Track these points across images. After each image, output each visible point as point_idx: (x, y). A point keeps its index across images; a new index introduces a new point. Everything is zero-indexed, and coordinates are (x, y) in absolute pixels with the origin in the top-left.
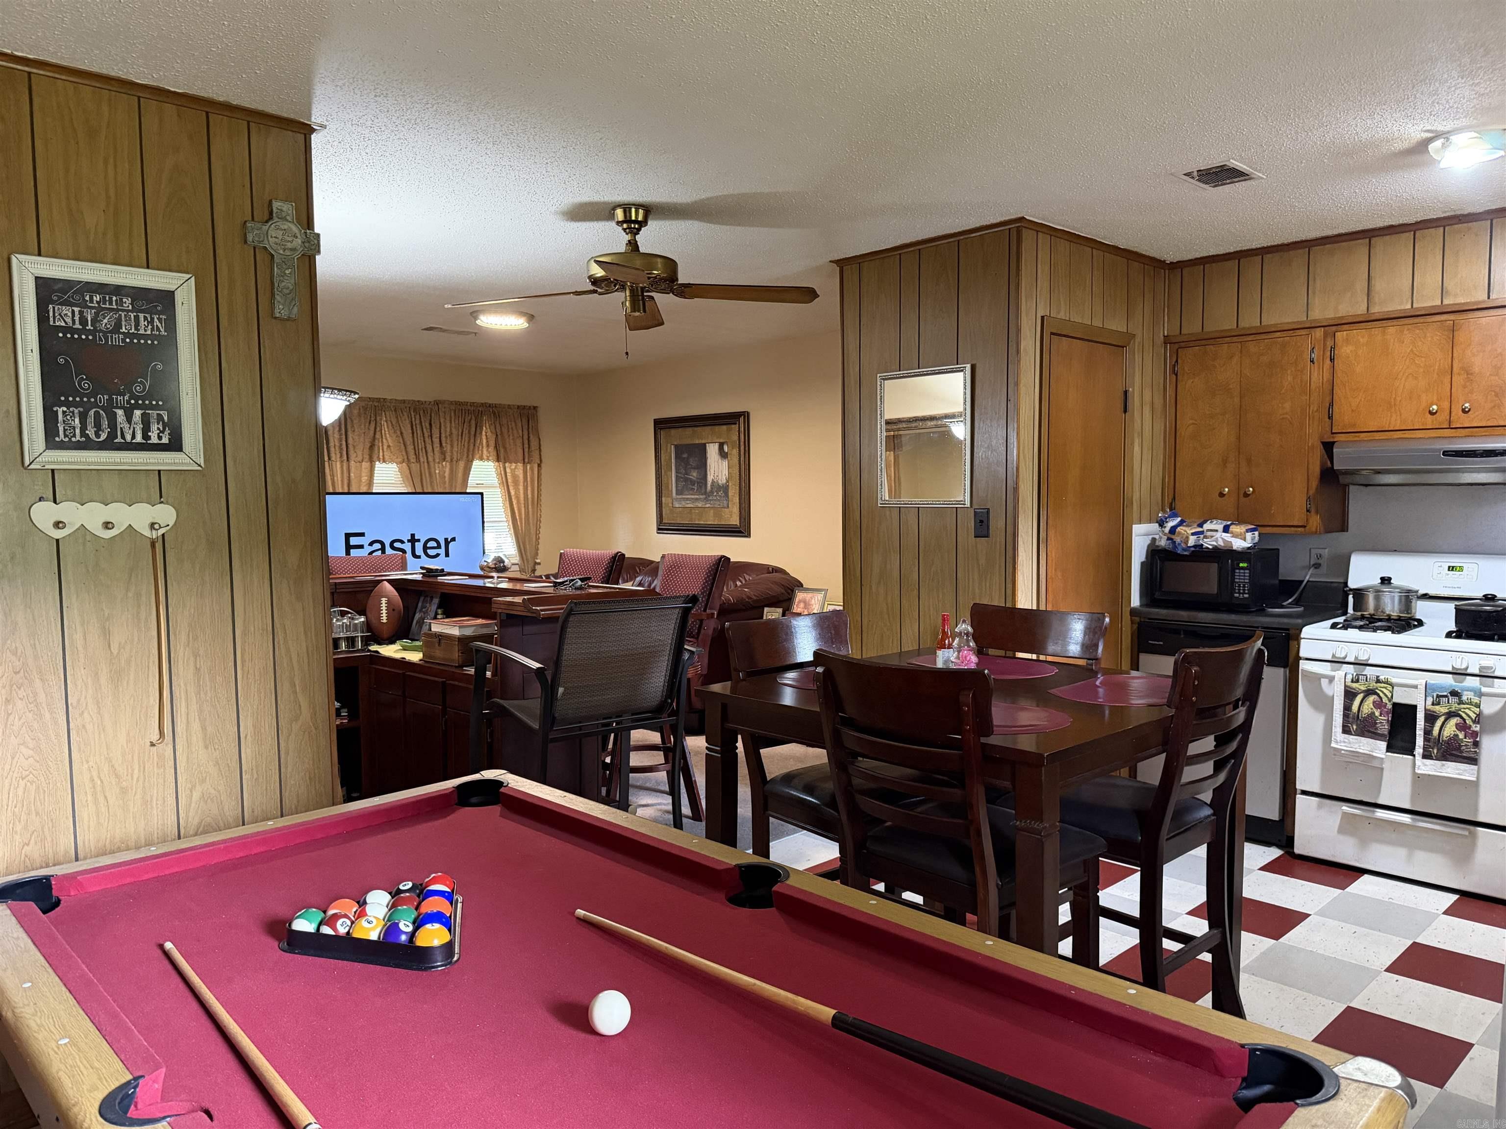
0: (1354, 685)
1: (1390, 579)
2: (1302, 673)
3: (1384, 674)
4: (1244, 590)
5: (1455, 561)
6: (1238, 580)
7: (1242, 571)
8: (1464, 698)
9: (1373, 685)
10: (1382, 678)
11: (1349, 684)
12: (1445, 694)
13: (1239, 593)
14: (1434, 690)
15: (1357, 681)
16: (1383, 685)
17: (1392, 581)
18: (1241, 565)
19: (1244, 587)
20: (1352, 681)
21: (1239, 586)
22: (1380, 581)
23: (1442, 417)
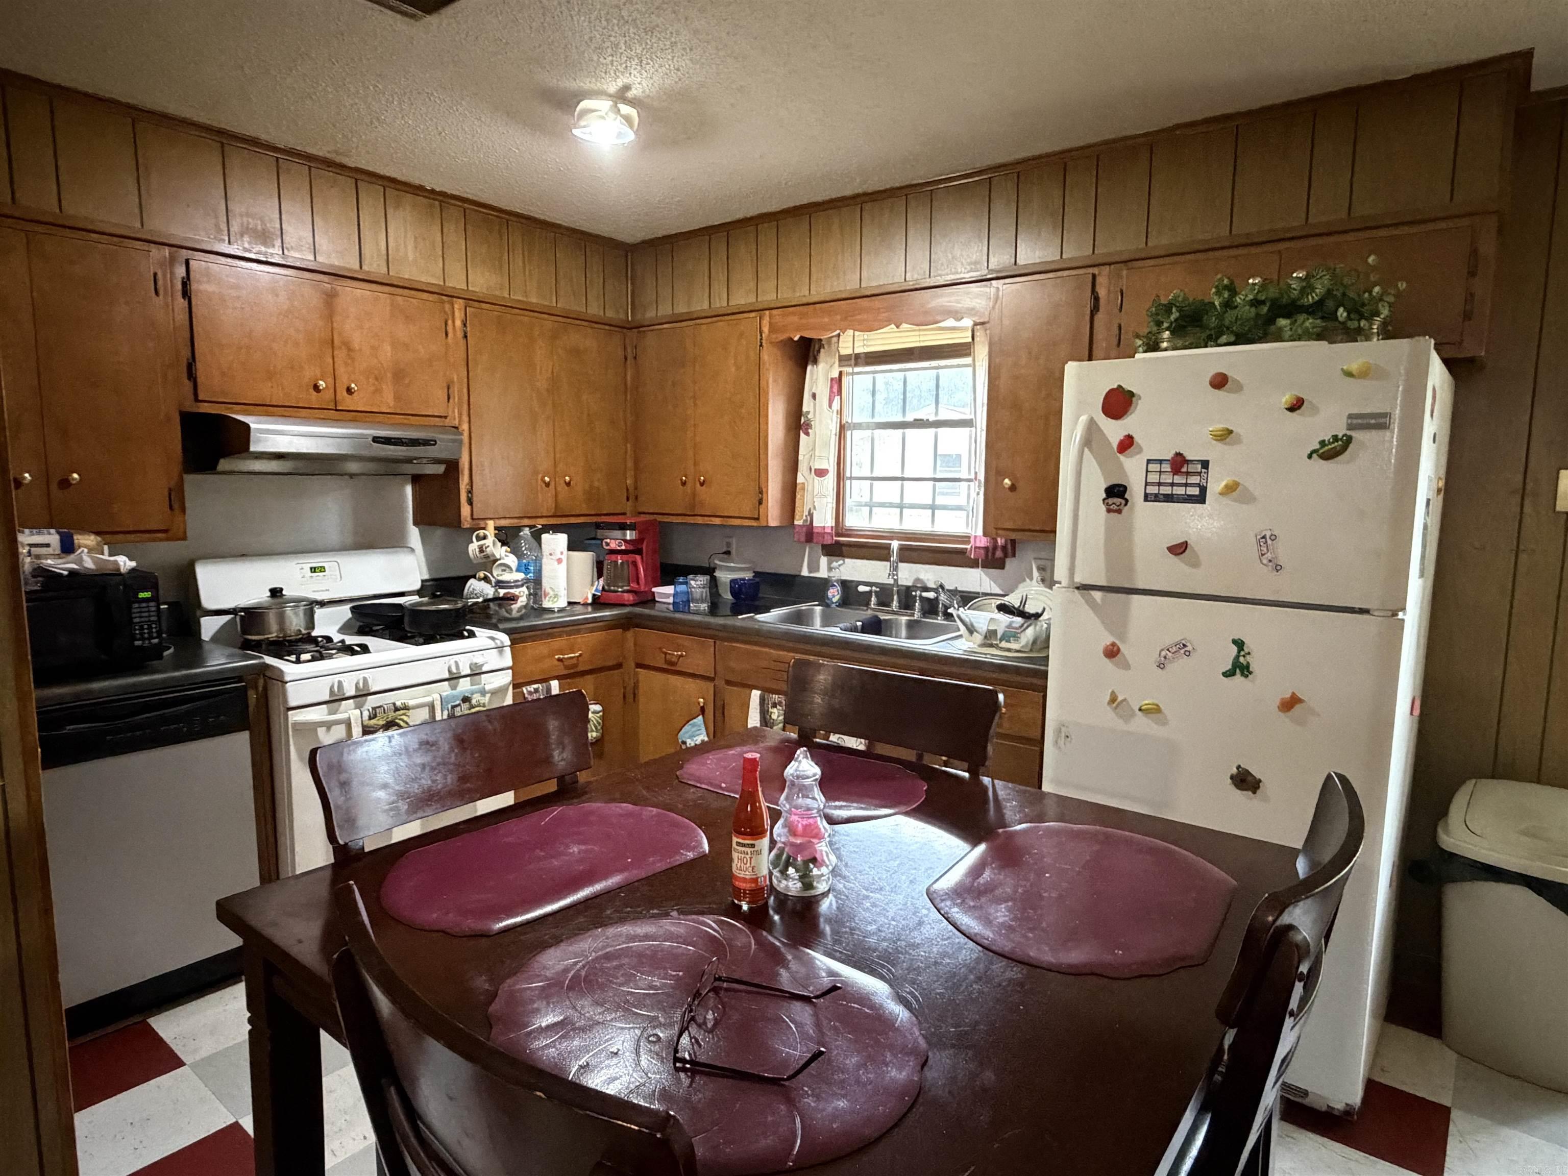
0: (373, 722)
1: (281, 590)
2: (293, 728)
3: (399, 698)
4: (150, 633)
5: (316, 560)
6: (137, 620)
7: (144, 605)
8: (474, 702)
9: (391, 715)
10: (398, 704)
11: (365, 723)
12: (457, 702)
13: (143, 639)
14: (448, 703)
15: (375, 716)
16: (402, 712)
17: (284, 593)
18: (142, 595)
19: (150, 628)
20: (370, 718)
21: (142, 628)
22: (269, 594)
23: (329, 395)
